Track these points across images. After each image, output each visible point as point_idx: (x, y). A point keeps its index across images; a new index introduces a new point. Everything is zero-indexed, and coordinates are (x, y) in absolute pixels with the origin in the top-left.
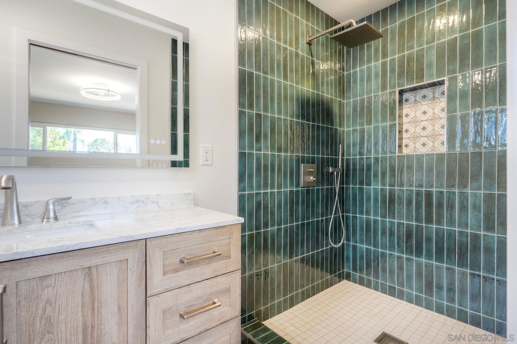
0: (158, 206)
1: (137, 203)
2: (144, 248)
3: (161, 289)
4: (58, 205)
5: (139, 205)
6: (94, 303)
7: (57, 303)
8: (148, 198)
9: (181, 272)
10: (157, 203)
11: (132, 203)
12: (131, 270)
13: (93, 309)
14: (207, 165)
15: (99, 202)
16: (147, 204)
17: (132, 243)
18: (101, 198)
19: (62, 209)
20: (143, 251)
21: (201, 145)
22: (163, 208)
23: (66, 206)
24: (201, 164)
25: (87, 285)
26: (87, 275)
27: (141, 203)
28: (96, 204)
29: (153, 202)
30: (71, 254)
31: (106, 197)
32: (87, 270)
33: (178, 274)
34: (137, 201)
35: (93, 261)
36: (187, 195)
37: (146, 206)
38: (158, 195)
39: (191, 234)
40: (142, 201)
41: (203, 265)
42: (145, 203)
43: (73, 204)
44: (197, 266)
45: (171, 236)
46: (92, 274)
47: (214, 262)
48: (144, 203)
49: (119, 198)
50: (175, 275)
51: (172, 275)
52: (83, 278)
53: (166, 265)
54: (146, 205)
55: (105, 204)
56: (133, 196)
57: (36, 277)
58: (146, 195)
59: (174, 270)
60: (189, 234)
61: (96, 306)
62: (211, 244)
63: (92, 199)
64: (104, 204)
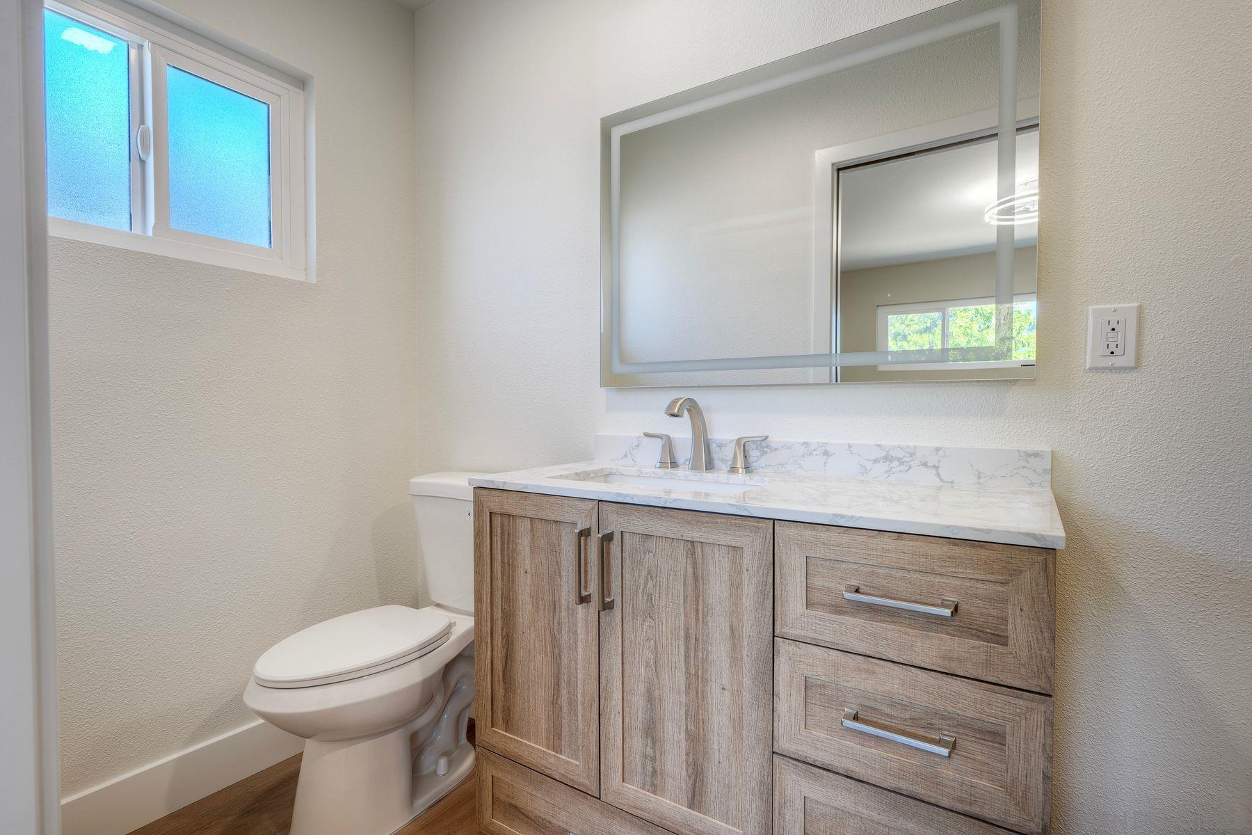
0: (938, 475)
1: (888, 463)
2: (770, 536)
3: (802, 633)
4: (757, 449)
5: (892, 468)
6: (698, 602)
7: (658, 579)
8: (912, 455)
9: (847, 618)
10: (934, 467)
11: (876, 461)
12: (747, 570)
13: (697, 611)
14: (1113, 369)
15: (814, 450)
16: (910, 468)
17: (751, 521)
18: (818, 443)
19: (762, 455)
20: (767, 542)
21: (1091, 308)
22: (952, 482)
23: (766, 453)
24: (1088, 367)
25: (690, 570)
26: (689, 552)
27: (896, 463)
28: (811, 454)
29: (925, 464)
30: (670, 512)
31: (826, 443)
32: (690, 546)
33: (839, 618)
34: (888, 458)
35: (697, 534)
36: (1029, 455)
37: (907, 471)
38: (938, 449)
39: (873, 537)
40: (899, 459)
41: (909, 626)
42: (905, 464)
43: (776, 449)
44: (893, 622)
45: (824, 528)
46: (696, 553)
47: (947, 634)
48: (902, 463)
49: (850, 447)
50: (833, 617)
51: (825, 614)
52: (685, 555)
53: (815, 588)
54: (908, 469)
55: (825, 457)
56: (879, 446)
57: (637, 532)
58: (908, 447)
59: (832, 605)
60: (869, 537)
61: (701, 608)
62: (937, 580)
63: (804, 443)
64: (824, 455)
